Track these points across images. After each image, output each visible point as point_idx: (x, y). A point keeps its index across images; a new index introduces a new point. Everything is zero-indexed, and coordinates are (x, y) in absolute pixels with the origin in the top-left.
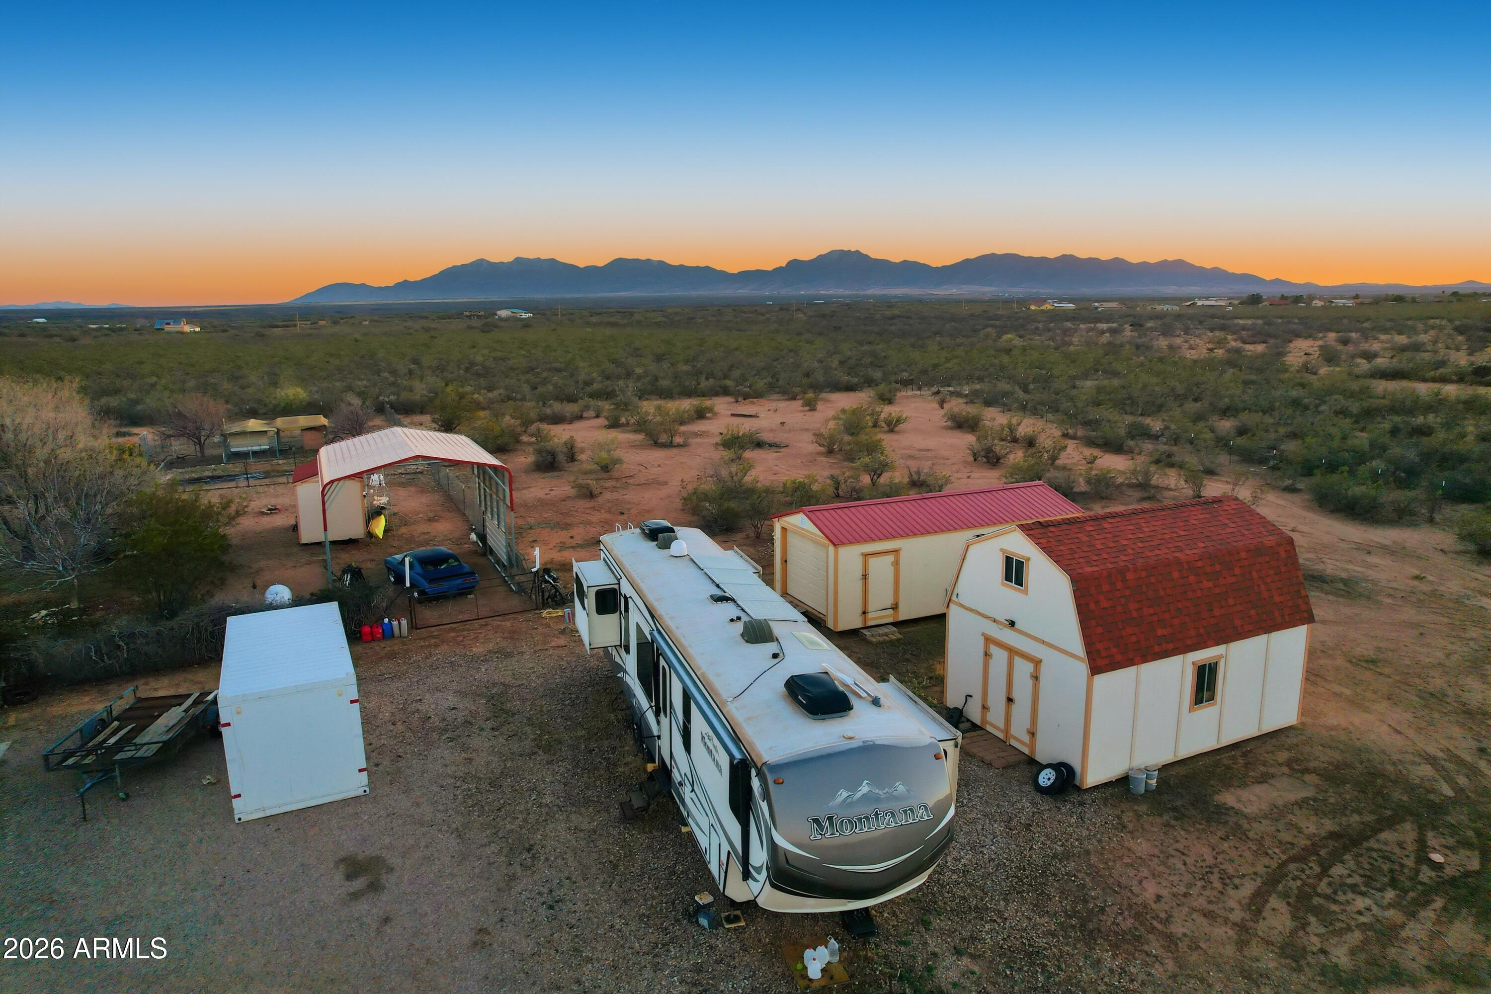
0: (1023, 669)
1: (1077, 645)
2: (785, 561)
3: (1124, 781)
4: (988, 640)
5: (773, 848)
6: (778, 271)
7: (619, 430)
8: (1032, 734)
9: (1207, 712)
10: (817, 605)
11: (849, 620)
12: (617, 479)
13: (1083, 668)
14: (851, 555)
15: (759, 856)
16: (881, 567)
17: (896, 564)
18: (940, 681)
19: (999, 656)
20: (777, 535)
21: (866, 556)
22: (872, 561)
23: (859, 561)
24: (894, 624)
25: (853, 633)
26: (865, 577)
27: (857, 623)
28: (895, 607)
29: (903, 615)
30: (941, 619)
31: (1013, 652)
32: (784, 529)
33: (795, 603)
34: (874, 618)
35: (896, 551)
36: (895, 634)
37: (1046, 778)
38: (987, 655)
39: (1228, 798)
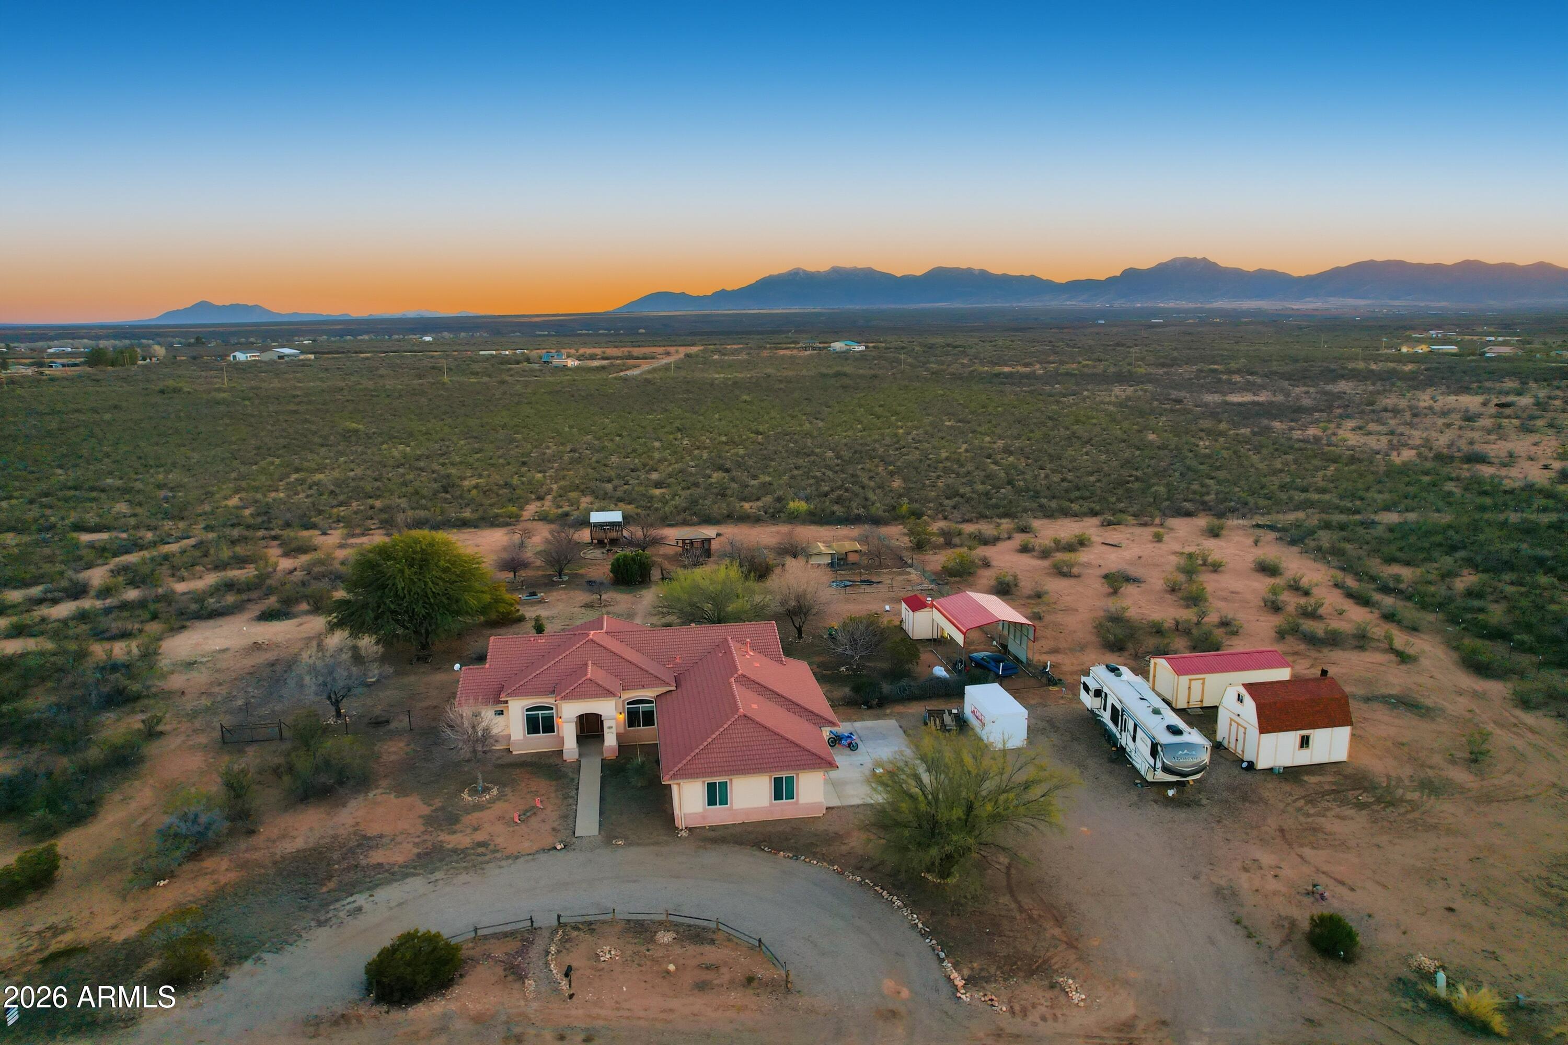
0: (1241, 730)
1: (1257, 725)
2: (1154, 676)
3: (1271, 769)
4: (1231, 720)
5: (1163, 762)
6: (1111, 281)
7: (1029, 555)
8: (1243, 751)
9: (1305, 752)
10: (1169, 697)
11: (1182, 704)
12: (1048, 605)
13: (1257, 731)
14: (1184, 679)
15: (1159, 765)
16: (1197, 685)
17: (1203, 684)
18: (1215, 732)
19: (1234, 725)
20: (1152, 665)
21: (1190, 680)
22: (1193, 682)
23: (1188, 682)
24: (1201, 708)
25: (1184, 710)
26: (1189, 688)
27: (1185, 706)
28: (1202, 701)
29: (1205, 705)
30: (1216, 707)
31: (1238, 724)
32: (1155, 664)
33: (1159, 695)
34: (1192, 705)
35: (1204, 679)
36: (1200, 712)
37: (1245, 765)
38: (1231, 725)
39: (1306, 778)
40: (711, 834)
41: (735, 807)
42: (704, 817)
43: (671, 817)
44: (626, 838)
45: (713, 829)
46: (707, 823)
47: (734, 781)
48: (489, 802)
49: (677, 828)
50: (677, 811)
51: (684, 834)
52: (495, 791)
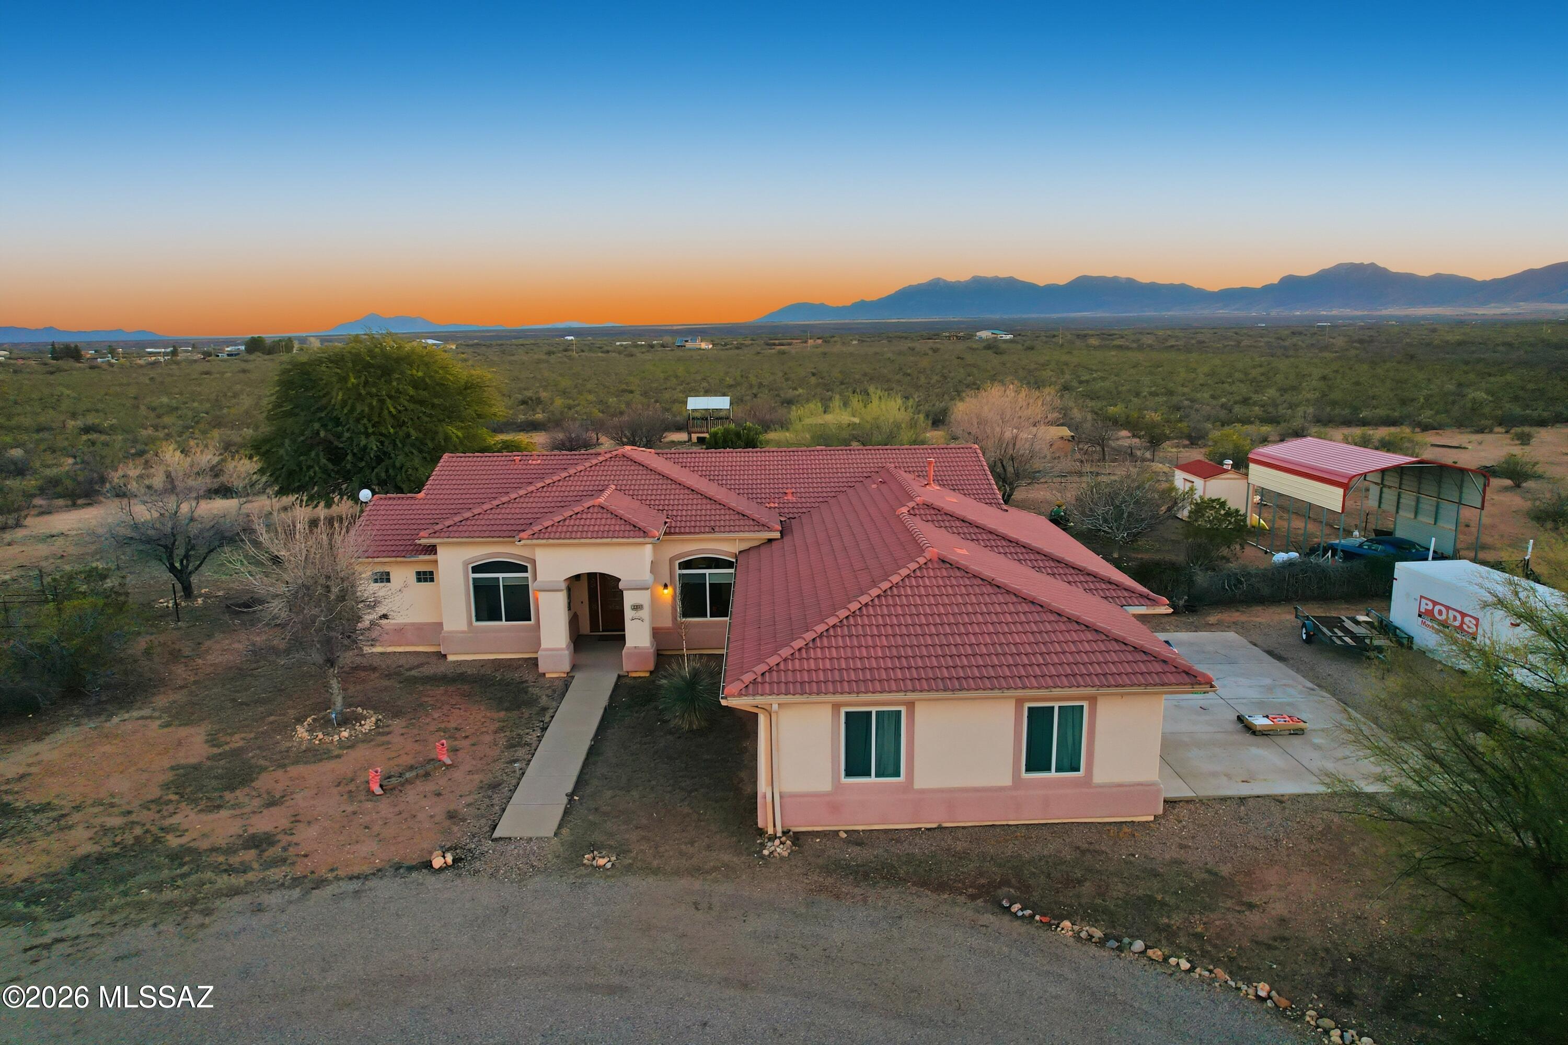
40: (853, 853)
41: (918, 785)
42: (834, 806)
43: (751, 803)
44: (621, 851)
45: (856, 839)
46: (842, 825)
47: (921, 711)
48: (342, 745)
49: (761, 832)
50: (763, 786)
51: (781, 849)
52: (368, 725)
